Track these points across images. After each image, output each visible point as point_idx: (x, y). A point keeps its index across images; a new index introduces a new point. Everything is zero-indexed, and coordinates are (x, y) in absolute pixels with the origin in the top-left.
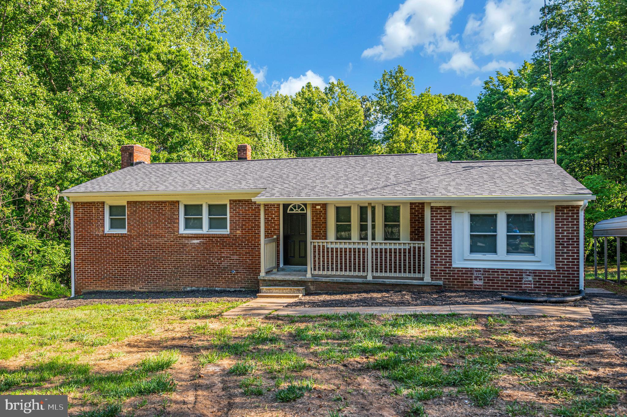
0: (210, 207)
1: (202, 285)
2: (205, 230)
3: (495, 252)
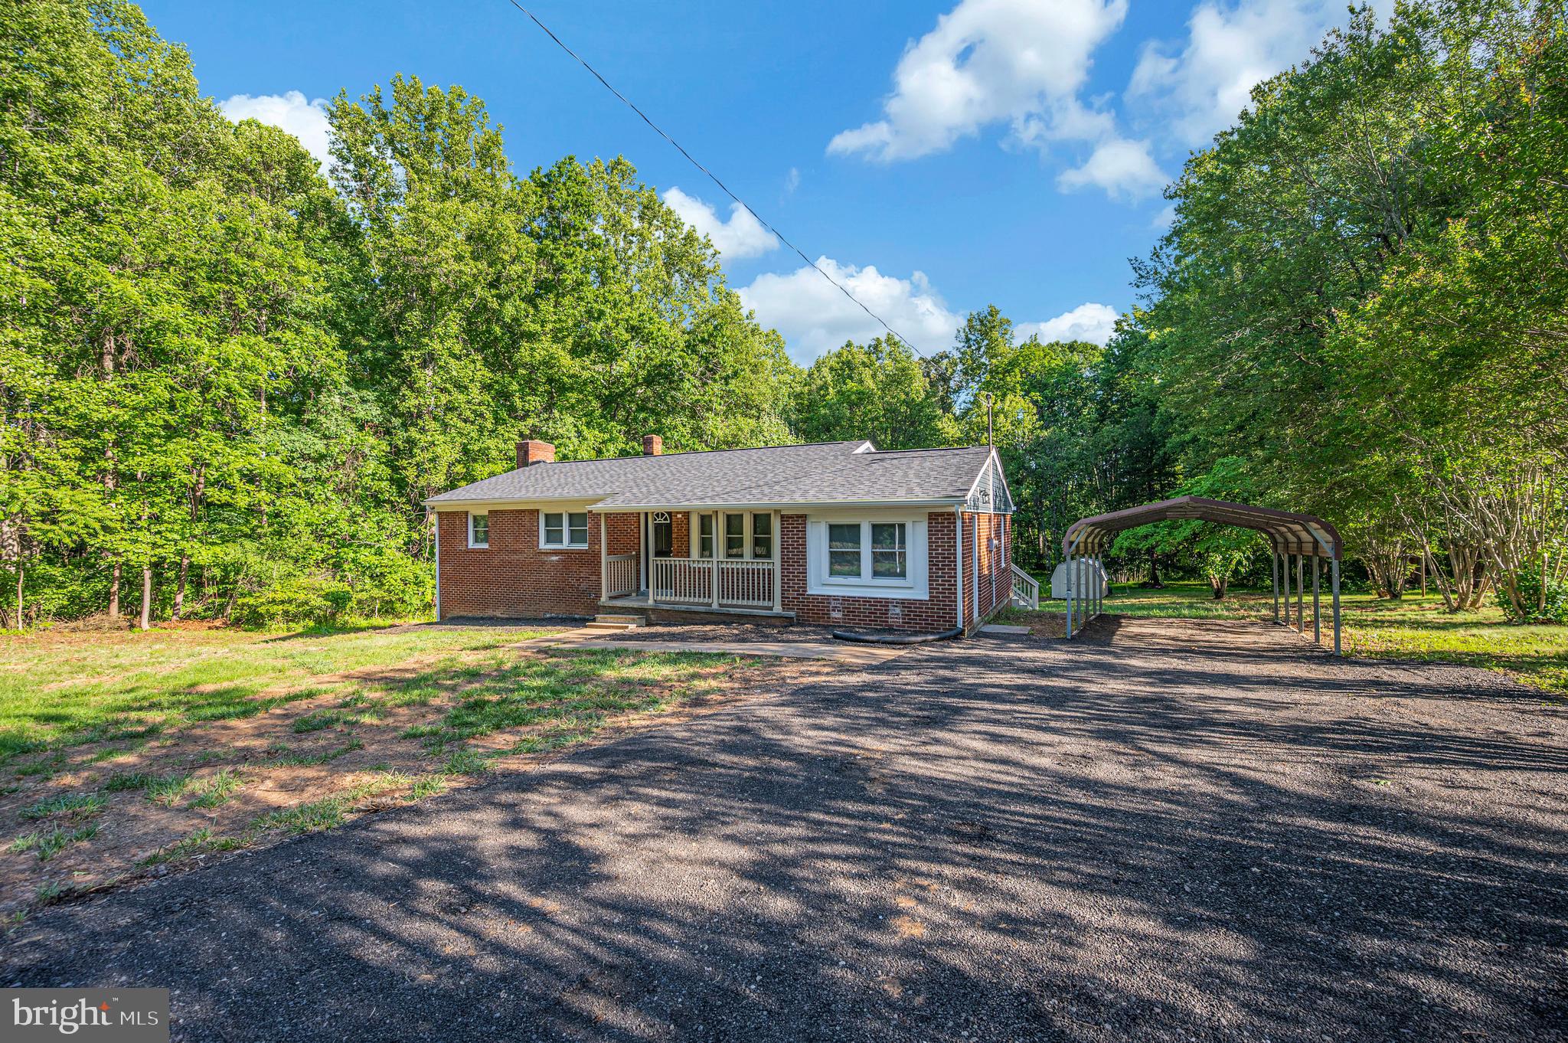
0: (570, 516)
1: (561, 611)
2: (565, 544)
3: (859, 575)
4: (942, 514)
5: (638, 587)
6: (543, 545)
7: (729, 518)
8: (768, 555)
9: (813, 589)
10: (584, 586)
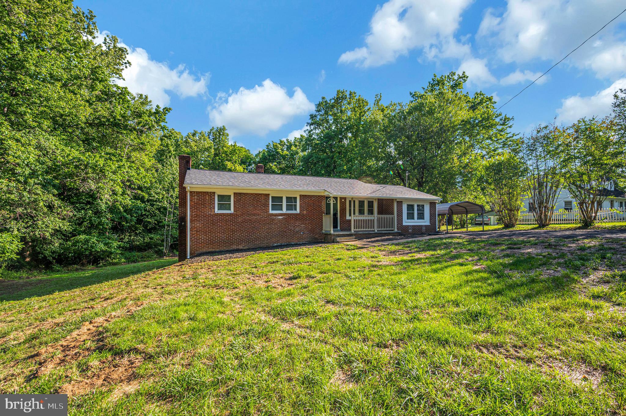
0: (288, 198)
1: (284, 242)
2: (284, 211)
3: (414, 219)
4: (433, 203)
6: (271, 212)
9: (404, 224)
10: (297, 229)
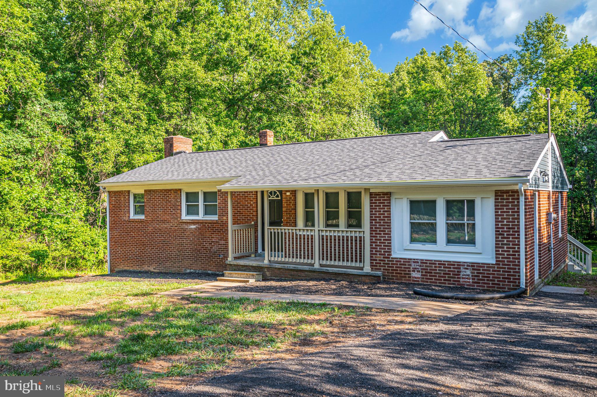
0: (205, 194)
2: (201, 216)
3: (435, 242)
4: (507, 192)
5: (256, 250)
6: (185, 217)
7: (327, 195)
8: (359, 225)
9: (397, 253)
10: (215, 248)
